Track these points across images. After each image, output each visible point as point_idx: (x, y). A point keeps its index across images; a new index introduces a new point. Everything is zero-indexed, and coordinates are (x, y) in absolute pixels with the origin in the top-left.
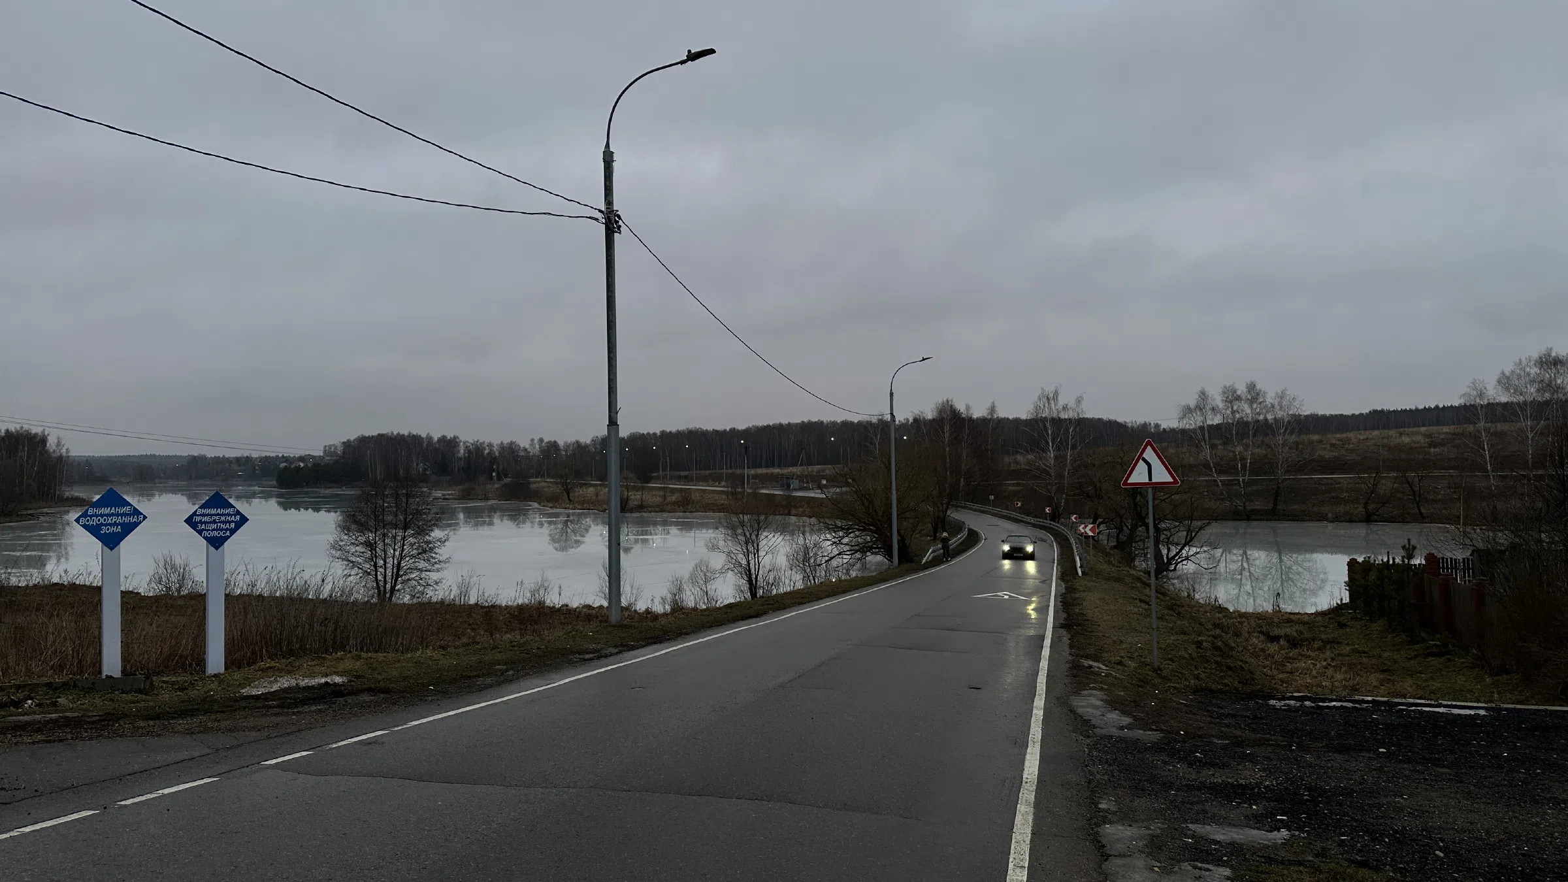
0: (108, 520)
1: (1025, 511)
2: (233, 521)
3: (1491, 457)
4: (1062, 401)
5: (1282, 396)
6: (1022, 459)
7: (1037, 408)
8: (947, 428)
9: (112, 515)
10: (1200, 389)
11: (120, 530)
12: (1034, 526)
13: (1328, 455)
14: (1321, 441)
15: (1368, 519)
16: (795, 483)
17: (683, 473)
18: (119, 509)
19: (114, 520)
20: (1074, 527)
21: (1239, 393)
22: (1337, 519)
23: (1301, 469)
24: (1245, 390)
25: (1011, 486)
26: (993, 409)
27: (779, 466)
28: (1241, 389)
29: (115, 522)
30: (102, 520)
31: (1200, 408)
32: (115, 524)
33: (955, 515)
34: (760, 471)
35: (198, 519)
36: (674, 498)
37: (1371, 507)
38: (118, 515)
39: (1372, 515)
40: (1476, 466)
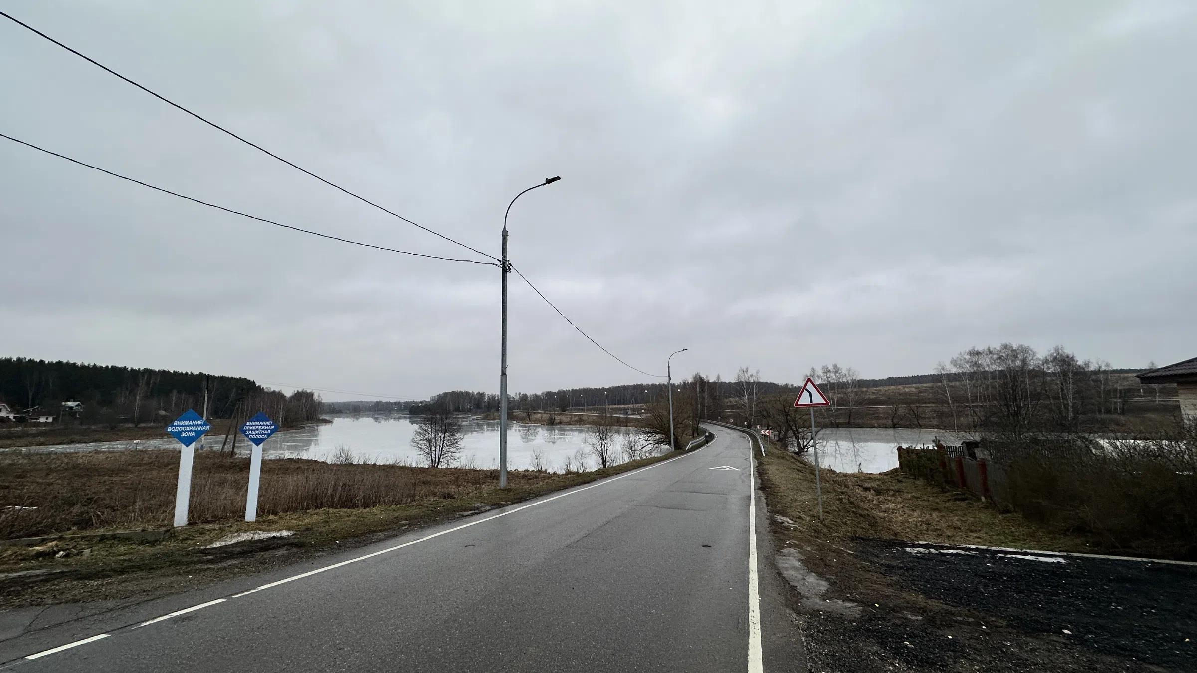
0: (187, 428)
1: (735, 424)
2: (269, 430)
3: (951, 398)
4: (749, 374)
5: (849, 370)
6: (733, 400)
7: (739, 376)
8: (698, 386)
9: (190, 425)
10: (812, 366)
11: (194, 435)
12: (740, 431)
13: (872, 397)
14: (867, 391)
15: (894, 427)
16: (630, 412)
17: (581, 408)
18: (194, 422)
20: (758, 431)
22: (879, 427)
23: (860, 404)
25: (728, 412)
26: (718, 378)
27: (624, 404)
28: (831, 368)
29: (191, 430)
30: (183, 429)
33: (702, 426)
34: (615, 406)
35: (247, 428)
36: (575, 419)
37: (895, 421)
38: (193, 425)
39: (895, 425)
40: (944, 402)
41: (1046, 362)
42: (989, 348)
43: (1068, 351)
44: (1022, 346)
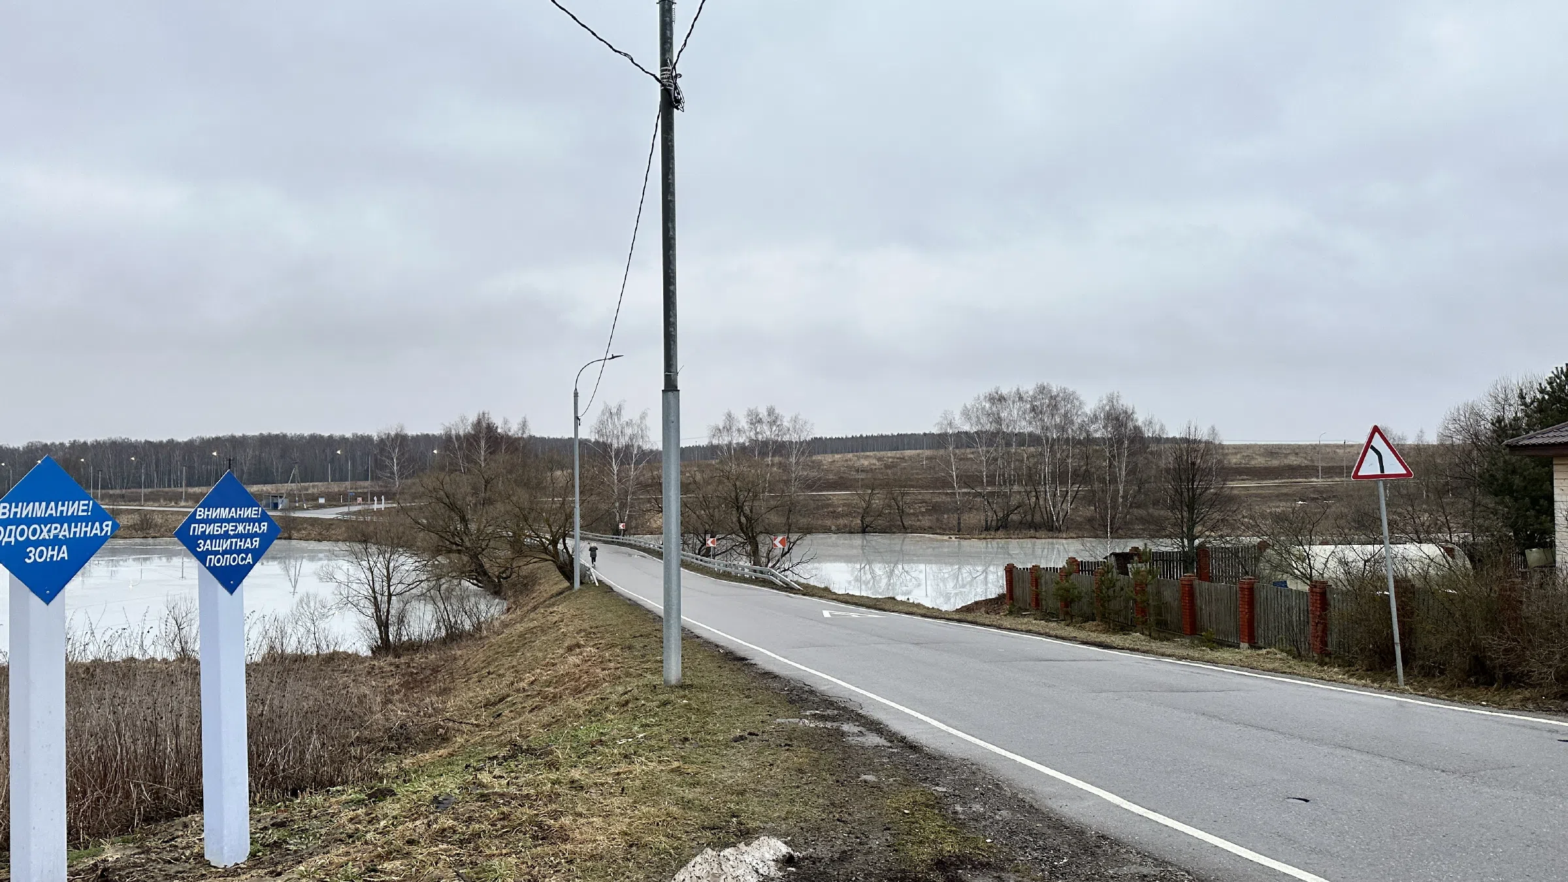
0: (42, 531)
2: (256, 535)
3: (957, 477)
4: (625, 418)
5: (796, 421)
8: (483, 442)
9: (50, 520)
10: (727, 411)
11: (66, 555)
15: (864, 531)
16: (285, 503)
18: (63, 505)
19: (53, 532)
21: (761, 416)
22: (839, 531)
24: (766, 414)
28: (763, 413)
29: (56, 536)
30: (28, 533)
31: (728, 429)
32: (56, 542)
35: (198, 529)
37: (868, 520)
38: (61, 520)
39: (867, 526)
40: (945, 483)
41: (1094, 419)
42: (1018, 389)
43: (1126, 402)
44: (1065, 389)
